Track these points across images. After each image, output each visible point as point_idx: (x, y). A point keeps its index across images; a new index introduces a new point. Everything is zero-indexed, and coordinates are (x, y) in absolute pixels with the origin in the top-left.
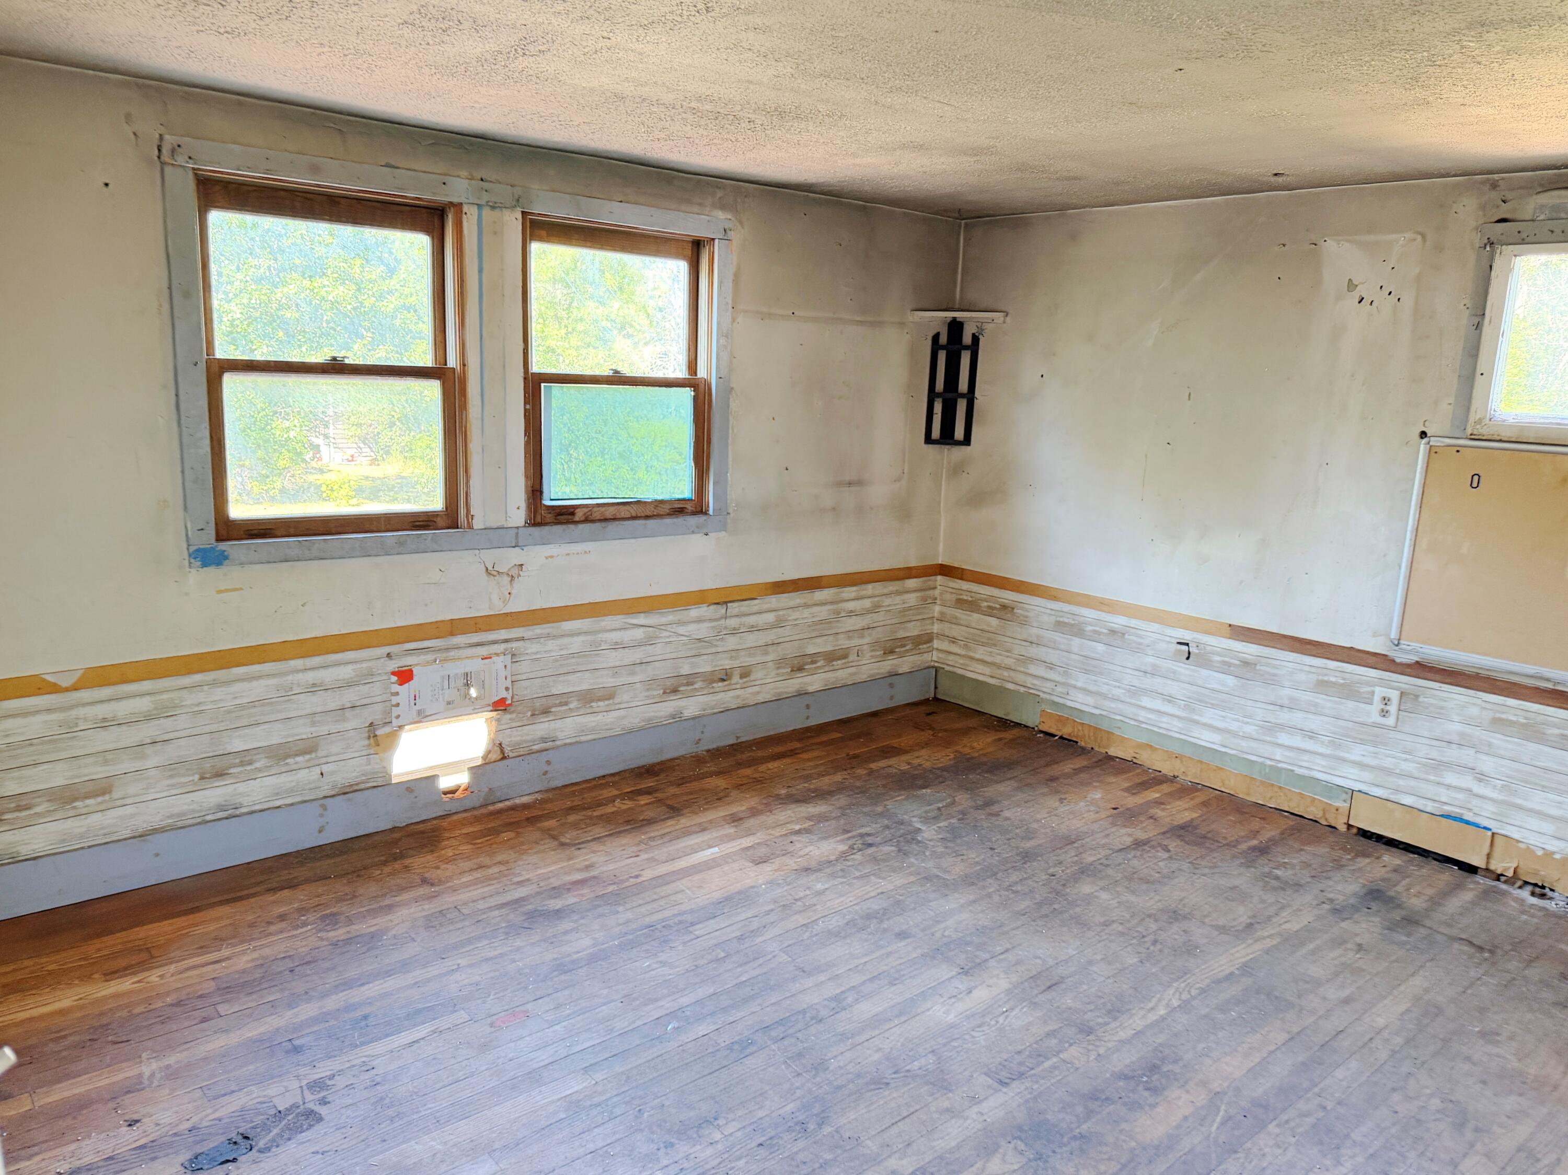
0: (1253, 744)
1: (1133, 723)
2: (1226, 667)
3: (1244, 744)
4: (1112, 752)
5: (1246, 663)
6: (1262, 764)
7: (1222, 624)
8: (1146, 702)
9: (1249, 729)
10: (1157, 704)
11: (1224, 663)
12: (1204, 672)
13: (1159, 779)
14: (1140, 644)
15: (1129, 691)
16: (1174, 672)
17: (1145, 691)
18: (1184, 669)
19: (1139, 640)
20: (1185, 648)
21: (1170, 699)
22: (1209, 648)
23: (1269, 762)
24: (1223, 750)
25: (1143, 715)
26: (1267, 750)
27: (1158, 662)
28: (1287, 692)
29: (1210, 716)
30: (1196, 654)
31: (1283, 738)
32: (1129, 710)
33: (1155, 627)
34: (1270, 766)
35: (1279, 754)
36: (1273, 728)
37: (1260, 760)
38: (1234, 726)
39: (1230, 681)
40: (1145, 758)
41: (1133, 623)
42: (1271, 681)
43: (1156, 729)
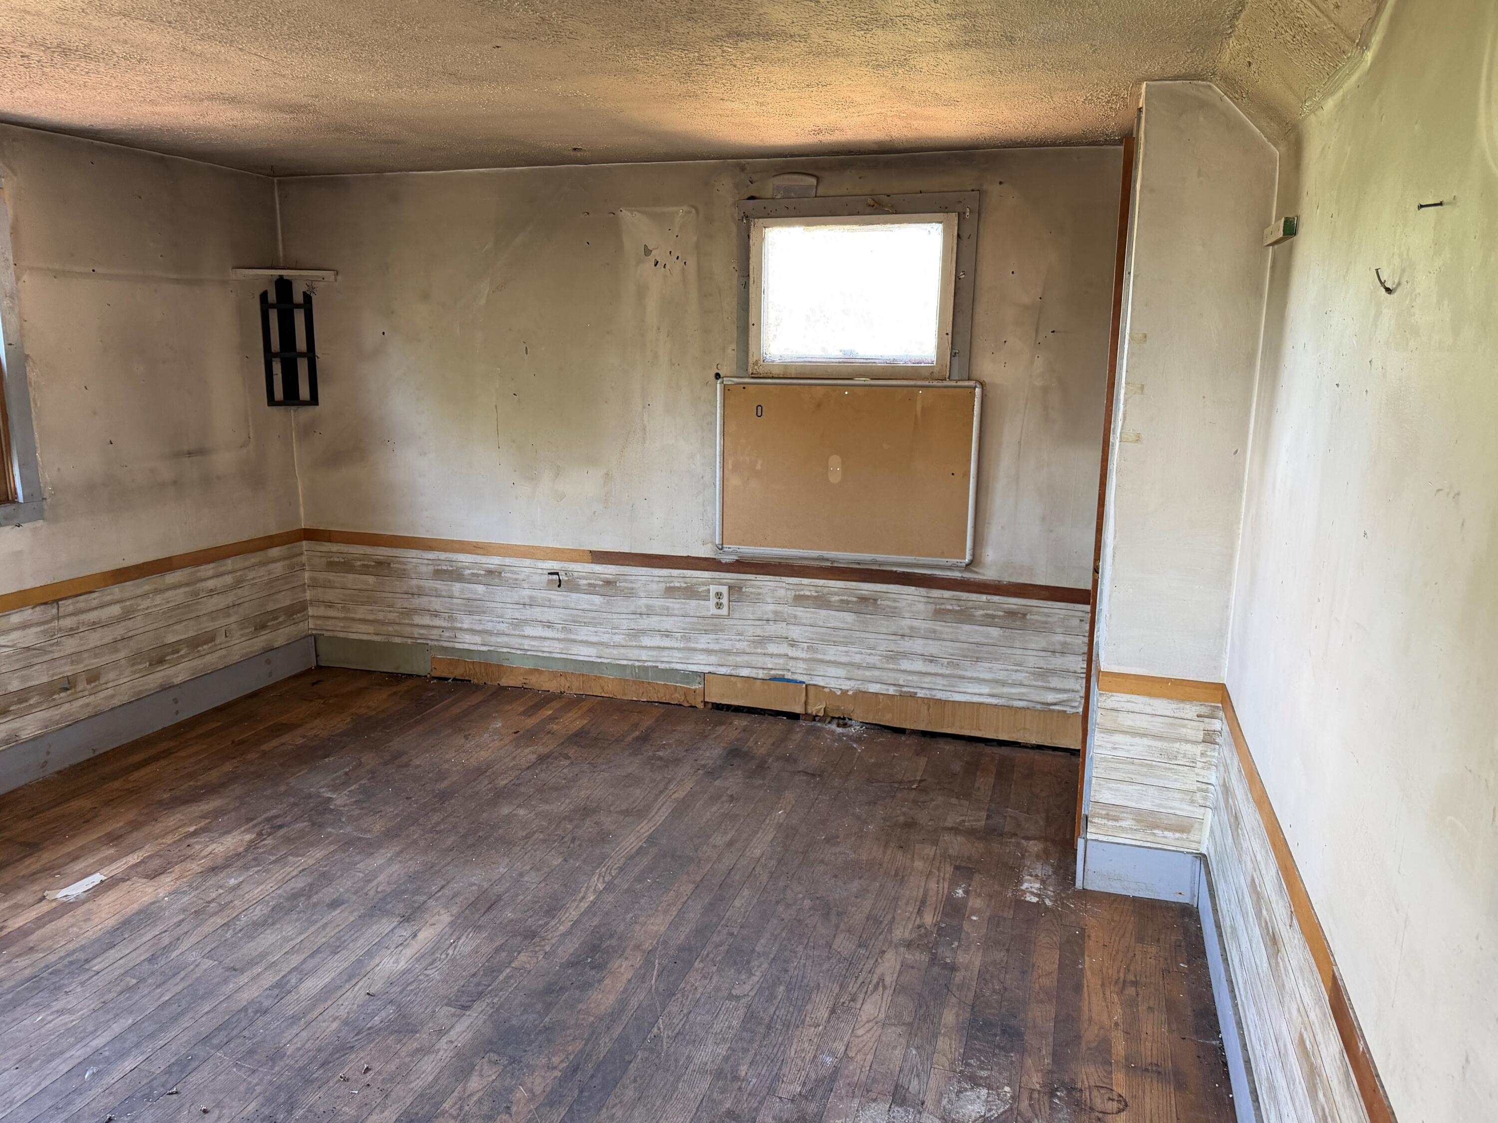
0: (622, 651)
1: (519, 652)
2: (592, 589)
3: (615, 652)
4: (504, 682)
5: (608, 583)
6: (633, 666)
7: (584, 551)
8: (529, 631)
9: (618, 639)
10: (539, 631)
11: (590, 585)
12: (574, 596)
13: (548, 698)
14: (516, 580)
15: (512, 624)
16: (550, 600)
17: (526, 622)
18: (557, 596)
19: (515, 576)
20: (555, 577)
21: (549, 625)
22: (575, 574)
23: (637, 664)
24: (599, 660)
25: (527, 644)
26: (634, 654)
27: (534, 593)
28: (643, 601)
29: (584, 633)
30: (566, 581)
31: (646, 641)
32: (515, 642)
33: (527, 562)
34: (639, 667)
35: (644, 655)
36: (636, 634)
37: (630, 663)
38: (605, 638)
39: (597, 599)
40: (534, 681)
41: (508, 561)
42: (630, 594)
43: (540, 654)
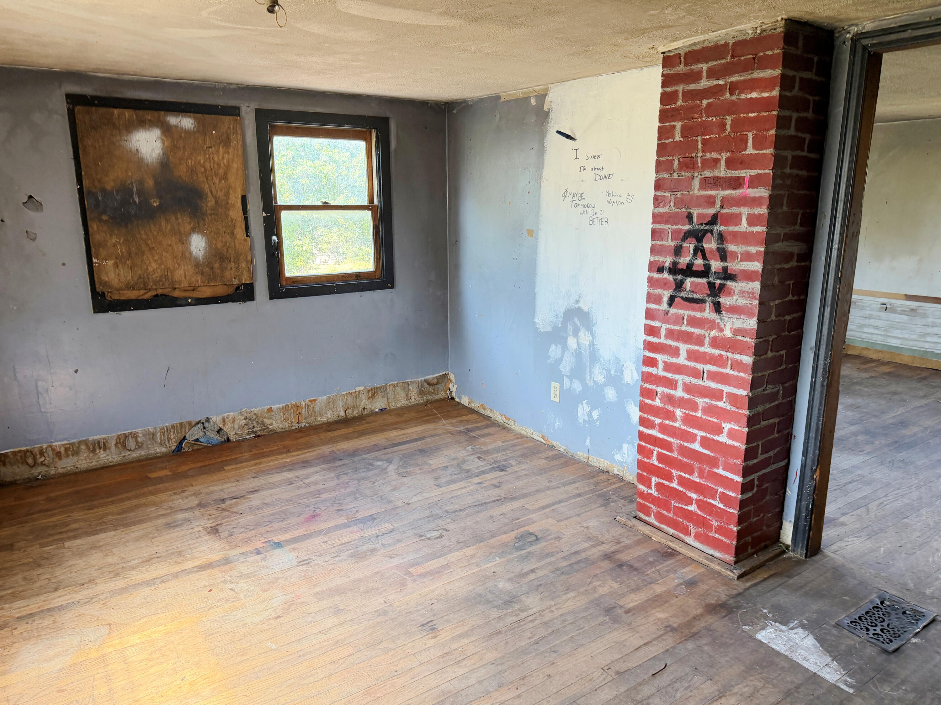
0: (915, 343)
1: (859, 339)
2: (903, 312)
3: (911, 343)
4: (849, 352)
5: (912, 310)
6: (920, 351)
7: (902, 295)
8: (866, 330)
9: (914, 337)
10: (871, 330)
11: (902, 310)
12: (893, 315)
13: (871, 360)
14: (864, 306)
15: (858, 326)
16: (879, 316)
17: (865, 326)
18: (883, 315)
19: (863, 304)
20: (885, 306)
21: (877, 328)
22: (895, 305)
23: (922, 349)
24: (902, 346)
25: (864, 336)
26: (922, 344)
27: (872, 313)
28: (930, 320)
29: (896, 333)
30: (890, 308)
31: (929, 339)
32: (858, 334)
33: (871, 298)
34: (923, 351)
35: (927, 346)
36: (924, 335)
37: (919, 349)
38: (906, 336)
39: (905, 318)
40: (865, 353)
41: (860, 297)
42: (924, 316)
43: (870, 341)
